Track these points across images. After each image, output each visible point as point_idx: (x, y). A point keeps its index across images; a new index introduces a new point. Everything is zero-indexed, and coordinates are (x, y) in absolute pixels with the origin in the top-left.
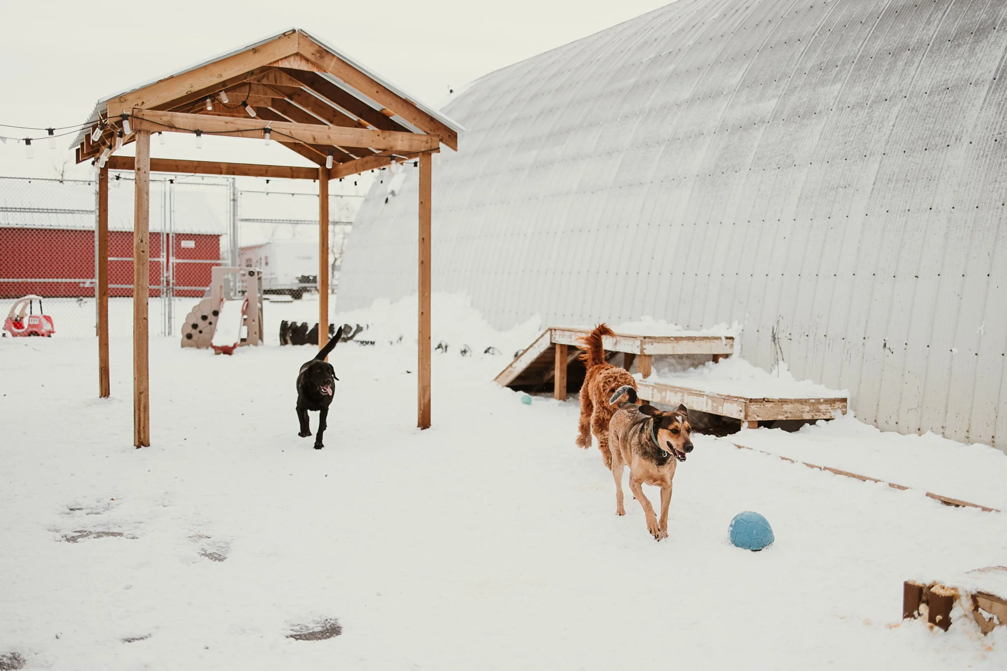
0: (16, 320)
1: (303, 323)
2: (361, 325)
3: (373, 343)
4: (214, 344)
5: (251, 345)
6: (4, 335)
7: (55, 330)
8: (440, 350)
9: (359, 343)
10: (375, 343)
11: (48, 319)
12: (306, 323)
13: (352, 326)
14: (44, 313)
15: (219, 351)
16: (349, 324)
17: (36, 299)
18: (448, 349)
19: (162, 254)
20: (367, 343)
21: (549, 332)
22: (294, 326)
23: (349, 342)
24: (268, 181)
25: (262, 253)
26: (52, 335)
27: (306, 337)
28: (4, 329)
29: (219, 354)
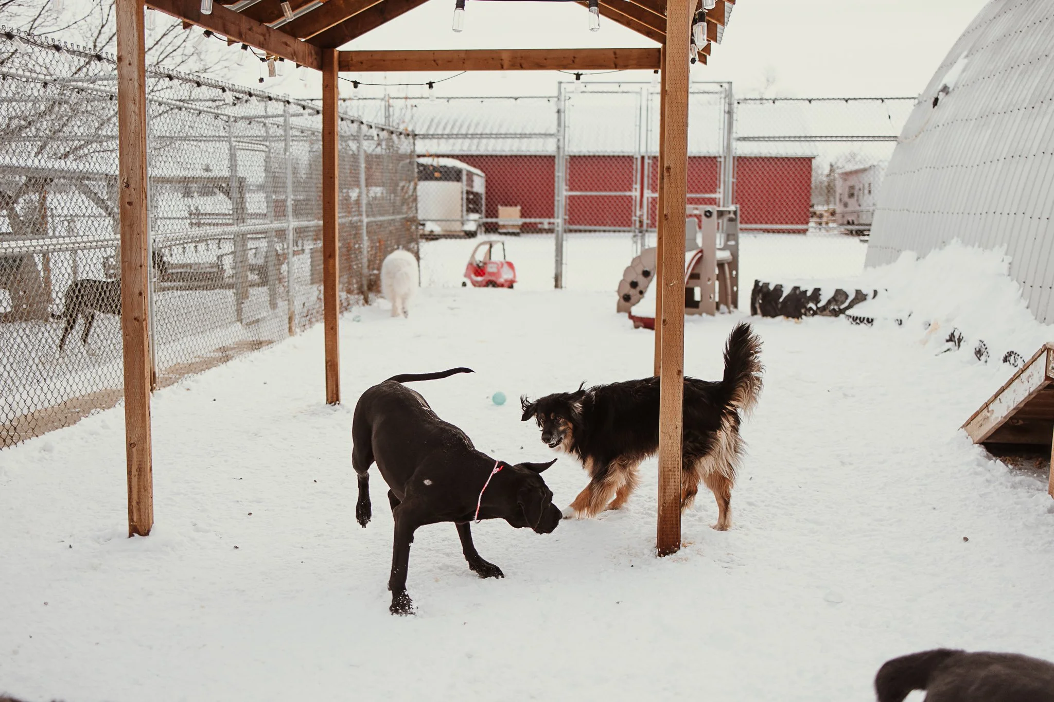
0: (478, 265)
1: (777, 285)
2: (864, 292)
3: (870, 321)
4: (633, 313)
5: (704, 315)
6: (464, 284)
7: (517, 279)
8: (951, 343)
9: (851, 320)
10: (874, 323)
11: (510, 265)
12: (781, 286)
13: (848, 293)
14: (508, 259)
15: (639, 323)
16: (845, 289)
17: (497, 242)
18: (962, 343)
19: (634, 186)
20: (862, 320)
21: (1045, 353)
22: (765, 290)
23: (842, 316)
24: (578, 77)
25: (866, 179)
26: (515, 285)
27: (779, 306)
28: (465, 276)
29: (637, 327)
